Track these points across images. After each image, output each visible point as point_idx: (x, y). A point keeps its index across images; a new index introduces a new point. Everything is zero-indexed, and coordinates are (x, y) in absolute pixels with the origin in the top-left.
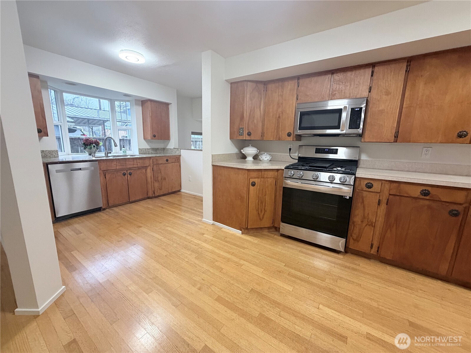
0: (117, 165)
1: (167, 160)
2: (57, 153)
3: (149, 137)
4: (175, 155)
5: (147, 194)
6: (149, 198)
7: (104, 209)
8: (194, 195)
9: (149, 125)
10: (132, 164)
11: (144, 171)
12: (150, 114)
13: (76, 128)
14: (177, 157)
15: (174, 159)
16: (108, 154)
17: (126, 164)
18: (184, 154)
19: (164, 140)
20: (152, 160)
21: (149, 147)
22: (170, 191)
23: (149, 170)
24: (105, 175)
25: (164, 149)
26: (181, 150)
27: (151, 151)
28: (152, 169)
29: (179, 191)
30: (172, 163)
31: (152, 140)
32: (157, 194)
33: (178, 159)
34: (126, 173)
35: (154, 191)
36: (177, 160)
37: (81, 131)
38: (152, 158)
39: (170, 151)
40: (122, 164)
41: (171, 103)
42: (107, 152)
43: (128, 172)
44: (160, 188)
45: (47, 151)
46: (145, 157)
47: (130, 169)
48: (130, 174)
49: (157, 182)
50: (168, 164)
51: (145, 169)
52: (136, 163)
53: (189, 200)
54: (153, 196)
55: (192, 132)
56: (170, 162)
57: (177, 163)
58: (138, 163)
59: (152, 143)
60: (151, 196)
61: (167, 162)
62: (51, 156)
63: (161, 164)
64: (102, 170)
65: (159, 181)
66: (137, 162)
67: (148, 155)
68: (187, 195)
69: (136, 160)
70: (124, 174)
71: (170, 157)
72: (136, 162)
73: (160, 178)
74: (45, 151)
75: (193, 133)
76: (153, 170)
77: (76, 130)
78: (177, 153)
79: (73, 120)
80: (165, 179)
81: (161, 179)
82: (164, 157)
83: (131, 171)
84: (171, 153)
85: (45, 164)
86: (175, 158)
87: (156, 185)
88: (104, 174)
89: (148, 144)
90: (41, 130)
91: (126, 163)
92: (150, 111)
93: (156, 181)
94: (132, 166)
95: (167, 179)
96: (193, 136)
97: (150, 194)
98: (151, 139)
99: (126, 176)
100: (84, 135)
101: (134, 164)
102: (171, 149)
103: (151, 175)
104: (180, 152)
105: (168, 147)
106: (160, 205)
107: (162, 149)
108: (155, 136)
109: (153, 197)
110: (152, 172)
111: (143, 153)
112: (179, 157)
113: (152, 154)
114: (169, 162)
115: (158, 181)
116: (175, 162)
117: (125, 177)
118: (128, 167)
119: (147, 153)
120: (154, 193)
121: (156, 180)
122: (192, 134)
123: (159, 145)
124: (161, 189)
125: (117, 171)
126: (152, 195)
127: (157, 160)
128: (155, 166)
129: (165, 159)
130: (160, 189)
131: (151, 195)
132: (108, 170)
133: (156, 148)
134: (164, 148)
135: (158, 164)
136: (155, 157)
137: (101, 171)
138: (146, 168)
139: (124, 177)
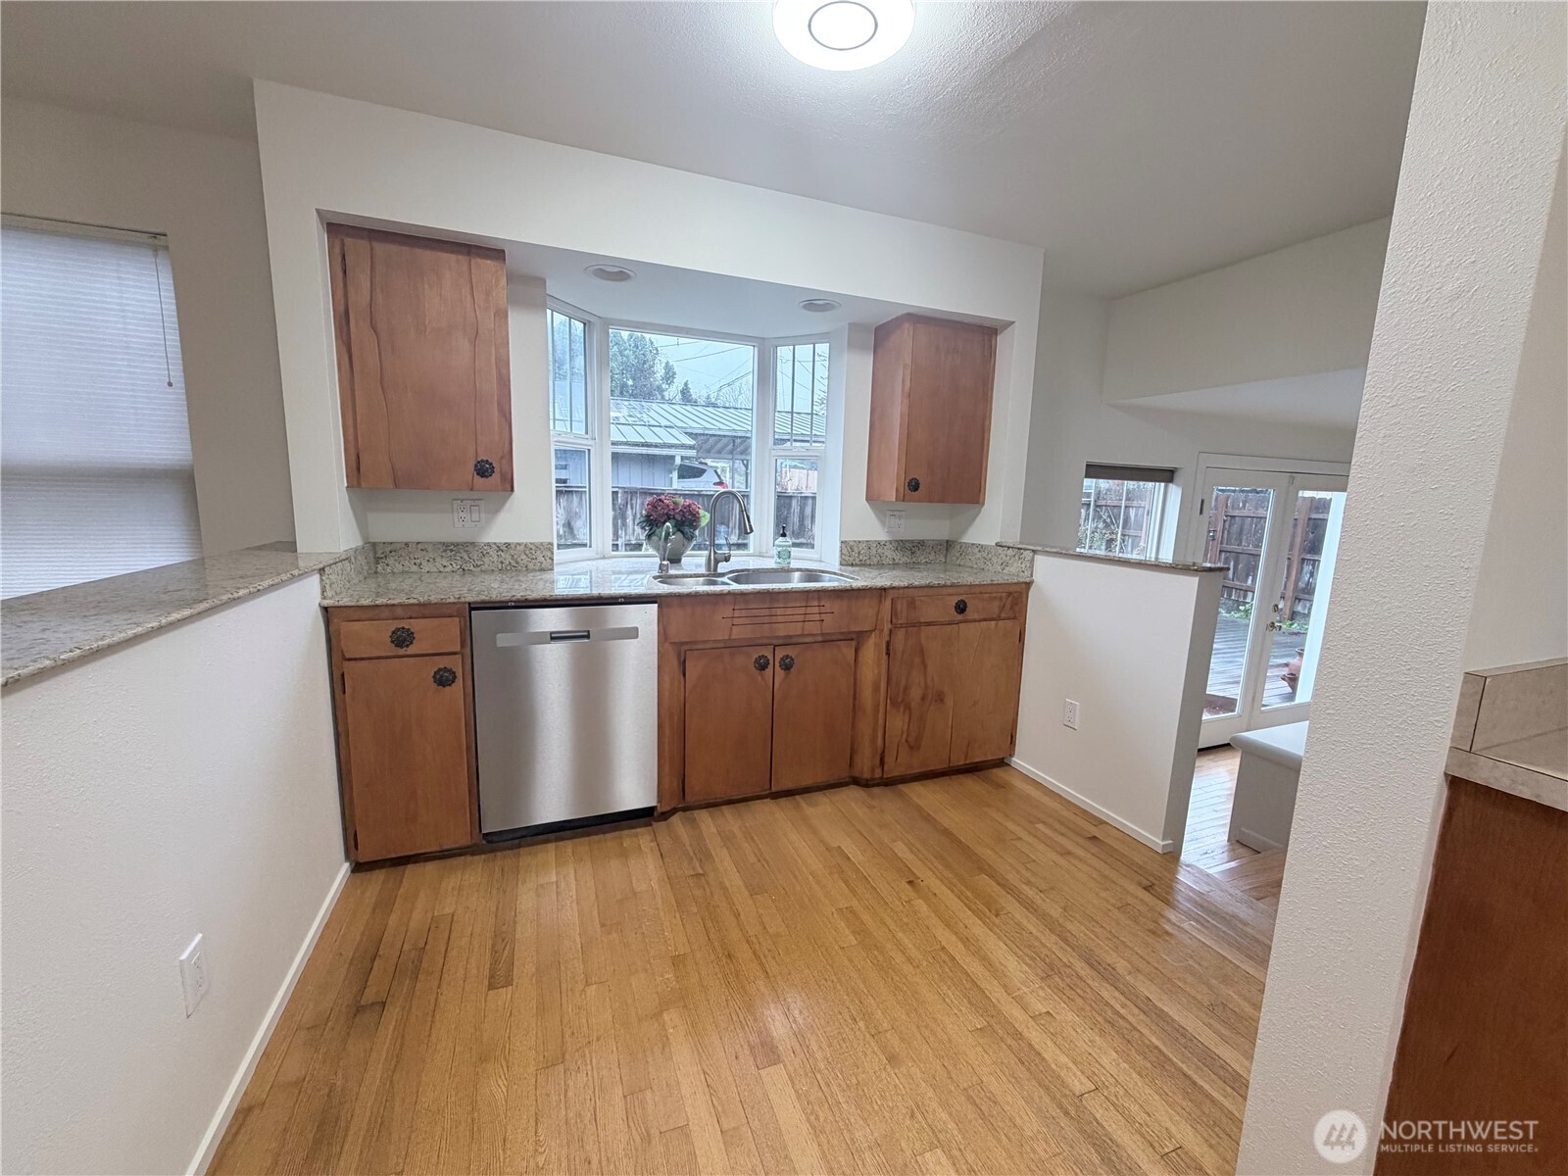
0: (736, 621)
1: (961, 608)
2: (549, 554)
3: (890, 491)
4: (998, 579)
5: (851, 765)
6: (856, 781)
7: (665, 816)
8: (1086, 814)
9: (896, 438)
10: (801, 618)
11: (848, 651)
12: (908, 383)
13: (706, 464)
14: (1012, 589)
15: (997, 603)
16: (717, 562)
17: (774, 619)
18: (1049, 575)
19: (954, 502)
20: (887, 604)
21: (882, 535)
22: (959, 761)
23: (871, 651)
24: (685, 661)
25: (948, 545)
26: (1038, 557)
27: (889, 554)
28: (884, 646)
29: (1002, 763)
30: (985, 620)
31: (902, 505)
32: (893, 770)
33: (1013, 601)
34: (771, 662)
35: (883, 752)
36: (1008, 606)
37: (716, 472)
38: (891, 591)
39: (979, 555)
40: (756, 620)
41: (1013, 322)
42: (715, 553)
43: (780, 653)
44: (911, 739)
45: (519, 544)
46: (859, 590)
47: (788, 642)
48: (787, 666)
49: (902, 709)
50: (961, 625)
51: (854, 643)
52: (817, 617)
53: (1067, 853)
54: (878, 774)
55: (1089, 466)
56: (976, 617)
57: (1009, 623)
58: (823, 616)
59: (900, 518)
60: (867, 775)
61: (960, 617)
62: (531, 566)
63: (929, 624)
64: (674, 643)
65: (913, 705)
66: (823, 610)
67: (875, 573)
68: (1046, 800)
69: (819, 599)
70: (762, 665)
71: (977, 590)
72: (816, 610)
73: (916, 693)
74: (513, 546)
75: (1094, 470)
76: (888, 654)
77: (704, 471)
78: (1013, 572)
79: (692, 442)
80: (940, 698)
81: (923, 699)
82: (945, 591)
83: (790, 651)
84: (982, 566)
85: (467, 605)
86: (1001, 598)
87: (898, 723)
88: (679, 655)
89: (883, 523)
90: (491, 464)
91: (774, 611)
92: (905, 367)
93: (895, 704)
94: (795, 629)
95: (949, 702)
96: (1090, 484)
97: (865, 765)
98: (897, 500)
99: (769, 671)
100: (721, 483)
101: (808, 617)
102: (981, 548)
103: (879, 673)
104: (1032, 567)
105: (972, 537)
106: (900, 849)
107: (940, 543)
108: (914, 486)
109: (873, 779)
110: (885, 657)
111: (857, 561)
112: (1020, 593)
113: (895, 565)
114: (970, 613)
115: (908, 707)
116: (998, 619)
117: (762, 676)
118: (782, 631)
119: (875, 560)
120: (882, 762)
121: (897, 698)
122: (1086, 477)
123: (927, 524)
124: (914, 747)
125: (733, 647)
126: (873, 770)
127: (912, 604)
128: (900, 634)
129: (954, 600)
130: (911, 748)
131: (866, 769)
132: (695, 642)
133: (912, 541)
134: (948, 541)
135: (918, 625)
136: (905, 588)
137: (667, 644)
138: (857, 639)
139: (760, 679)
